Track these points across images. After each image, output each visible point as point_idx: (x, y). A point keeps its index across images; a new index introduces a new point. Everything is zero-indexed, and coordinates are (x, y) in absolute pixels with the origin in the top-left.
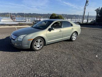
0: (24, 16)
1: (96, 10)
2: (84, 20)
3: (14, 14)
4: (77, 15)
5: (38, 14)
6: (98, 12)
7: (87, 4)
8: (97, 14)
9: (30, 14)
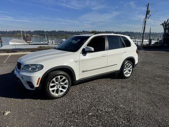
0: (44, 35)
1: (163, 24)
2: (144, 40)
3: (29, 32)
4: (131, 32)
5: (66, 32)
6: (166, 27)
7: (148, 15)
8: (165, 29)
9: (54, 32)
